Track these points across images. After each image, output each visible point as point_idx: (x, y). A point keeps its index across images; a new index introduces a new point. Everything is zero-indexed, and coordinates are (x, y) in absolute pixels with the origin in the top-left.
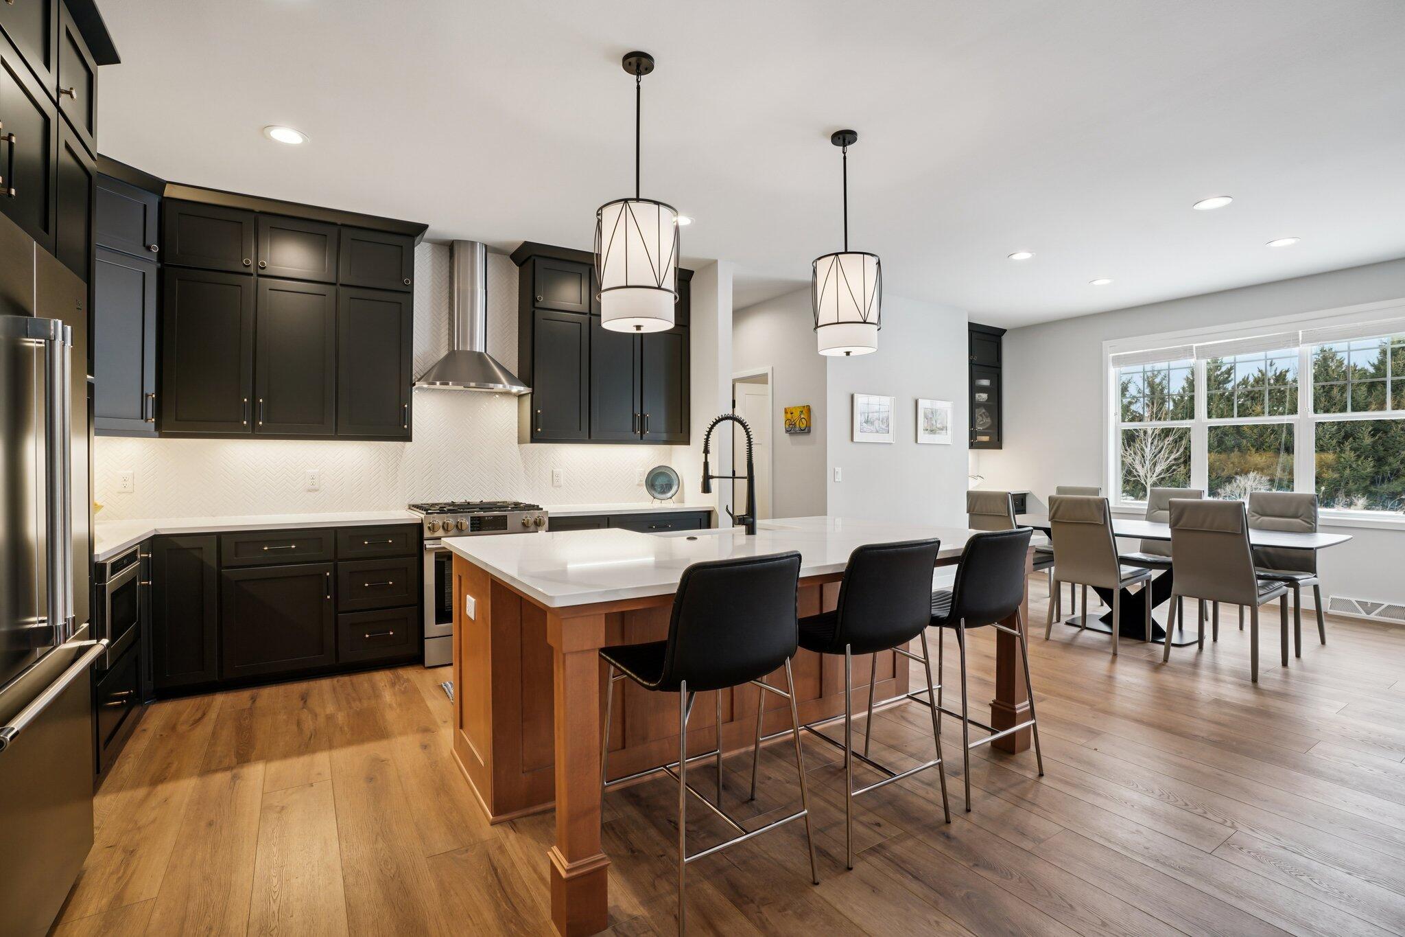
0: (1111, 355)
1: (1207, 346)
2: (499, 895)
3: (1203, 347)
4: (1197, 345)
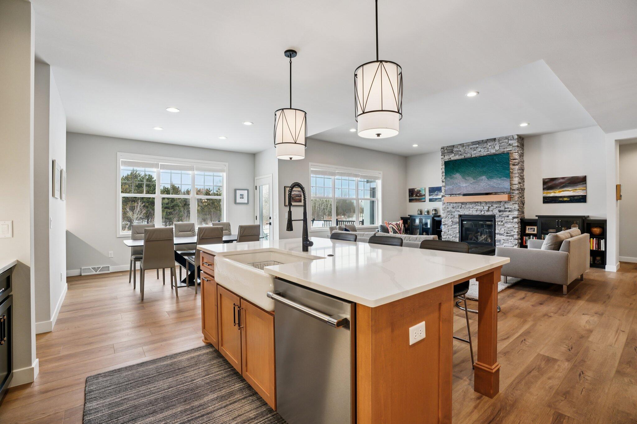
0: (121, 160)
1: (165, 165)
2: (498, 419)
3: (163, 165)
4: (161, 163)
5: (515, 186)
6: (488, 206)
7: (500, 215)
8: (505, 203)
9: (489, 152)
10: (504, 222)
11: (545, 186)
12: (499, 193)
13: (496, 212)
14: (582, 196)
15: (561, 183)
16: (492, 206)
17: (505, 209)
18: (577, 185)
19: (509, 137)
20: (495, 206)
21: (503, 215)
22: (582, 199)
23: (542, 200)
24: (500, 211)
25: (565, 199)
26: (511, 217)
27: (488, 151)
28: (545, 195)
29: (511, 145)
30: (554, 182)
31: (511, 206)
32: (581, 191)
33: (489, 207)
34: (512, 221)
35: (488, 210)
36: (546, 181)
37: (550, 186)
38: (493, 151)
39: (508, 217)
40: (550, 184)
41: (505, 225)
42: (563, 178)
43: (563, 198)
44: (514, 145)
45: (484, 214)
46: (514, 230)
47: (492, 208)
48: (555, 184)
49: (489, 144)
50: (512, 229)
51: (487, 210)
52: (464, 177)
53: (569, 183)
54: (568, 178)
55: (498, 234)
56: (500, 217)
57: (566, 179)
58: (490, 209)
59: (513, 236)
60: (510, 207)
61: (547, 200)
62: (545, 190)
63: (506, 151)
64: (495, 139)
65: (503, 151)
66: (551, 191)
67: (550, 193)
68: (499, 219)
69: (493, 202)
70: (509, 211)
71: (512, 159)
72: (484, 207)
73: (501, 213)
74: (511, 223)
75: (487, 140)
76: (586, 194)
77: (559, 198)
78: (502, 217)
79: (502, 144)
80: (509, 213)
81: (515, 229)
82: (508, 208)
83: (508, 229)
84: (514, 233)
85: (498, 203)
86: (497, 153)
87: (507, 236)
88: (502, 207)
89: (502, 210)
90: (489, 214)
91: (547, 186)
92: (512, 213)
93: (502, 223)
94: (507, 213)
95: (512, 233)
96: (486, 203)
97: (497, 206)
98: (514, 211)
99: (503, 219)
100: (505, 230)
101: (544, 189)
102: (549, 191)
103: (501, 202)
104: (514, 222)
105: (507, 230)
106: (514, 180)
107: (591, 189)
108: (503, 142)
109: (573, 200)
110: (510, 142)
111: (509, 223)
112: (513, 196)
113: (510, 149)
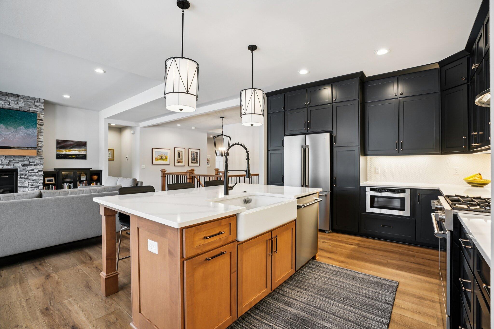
5: (41, 143)
6: (8, 159)
7: (23, 169)
8: (30, 157)
9: (11, 107)
10: (28, 175)
11: (58, 146)
12: (23, 148)
13: (19, 166)
14: (84, 155)
15: (71, 145)
16: (13, 160)
17: (29, 163)
18: (81, 147)
19: (36, 98)
20: (17, 160)
21: (27, 169)
22: (84, 157)
23: (55, 156)
24: (24, 165)
25: (73, 156)
26: (36, 170)
27: (9, 105)
28: (58, 152)
29: (37, 107)
30: (66, 143)
31: (37, 161)
32: (83, 151)
33: (10, 161)
34: (37, 173)
35: (9, 164)
36: (60, 141)
37: (63, 146)
38: (16, 107)
39: (33, 170)
40: (62, 145)
41: (30, 178)
42: (72, 141)
43: (72, 155)
44: (40, 107)
45: (2, 168)
46: (40, 182)
47: (13, 162)
48: (66, 145)
49: (12, 99)
50: (37, 181)
51: (7, 164)
52: (6, 127)
53: (76, 145)
54: (75, 142)
55: (20, 187)
56: (24, 171)
57: (74, 142)
58: (11, 163)
59: (38, 187)
60: (35, 161)
61: (59, 157)
62: (59, 149)
63: (32, 110)
64: (18, 96)
65: (29, 109)
66: (63, 150)
67: (63, 151)
68: (22, 173)
69: (14, 156)
70: (34, 165)
71: (38, 119)
72: (3, 161)
73: (24, 167)
74: (37, 175)
75: (9, 93)
76: (86, 154)
77: (69, 155)
78: (27, 171)
79: (27, 103)
80: (34, 167)
81: (41, 180)
82: (33, 162)
83: (33, 181)
84: (39, 185)
85: (22, 158)
86: (21, 109)
87: (32, 188)
88: (25, 161)
89: (26, 164)
90: (9, 168)
91: (60, 145)
92: (37, 167)
93: (26, 176)
94: (32, 167)
95: (38, 184)
96: (6, 157)
97: (20, 160)
98: (39, 165)
99: (27, 172)
100: (29, 182)
101: (57, 148)
102: (61, 150)
103: (24, 156)
104: (39, 175)
105: (31, 182)
106: (40, 138)
107: (89, 151)
108: (29, 102)
109: (79, 157)
110: (36, 103)
111: (34, 176)
112: (39, 152)
113: (36, 110)
